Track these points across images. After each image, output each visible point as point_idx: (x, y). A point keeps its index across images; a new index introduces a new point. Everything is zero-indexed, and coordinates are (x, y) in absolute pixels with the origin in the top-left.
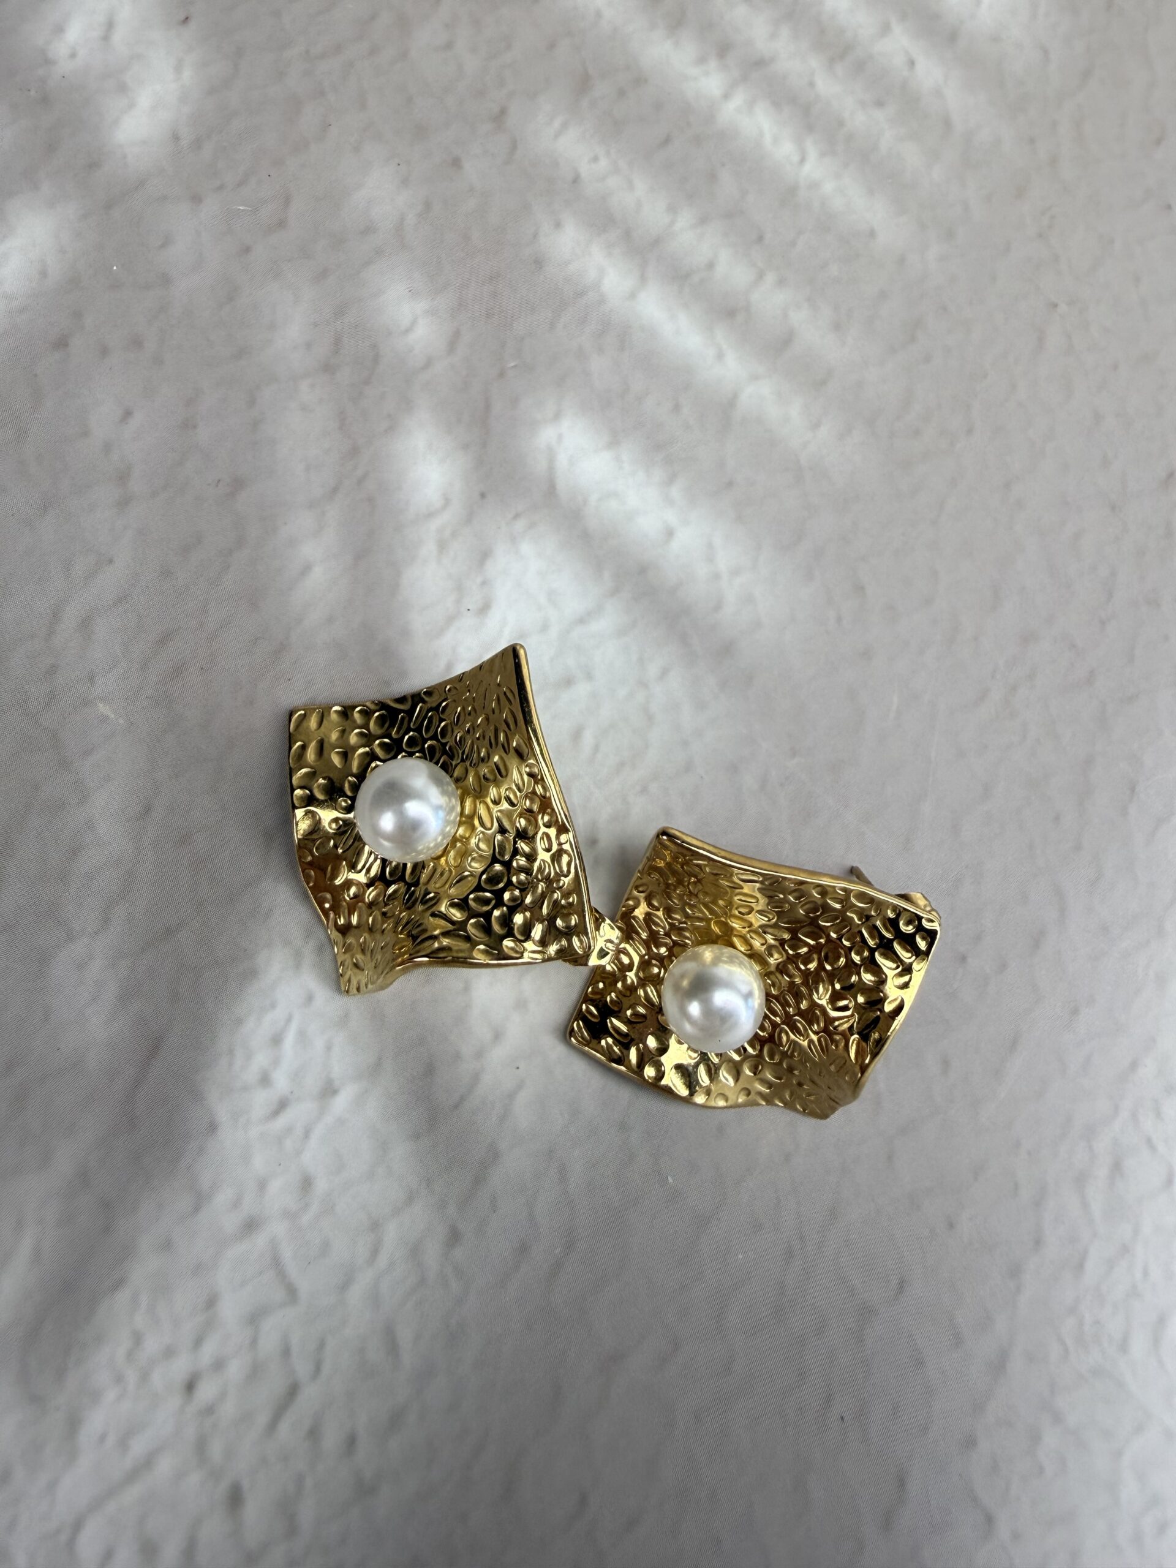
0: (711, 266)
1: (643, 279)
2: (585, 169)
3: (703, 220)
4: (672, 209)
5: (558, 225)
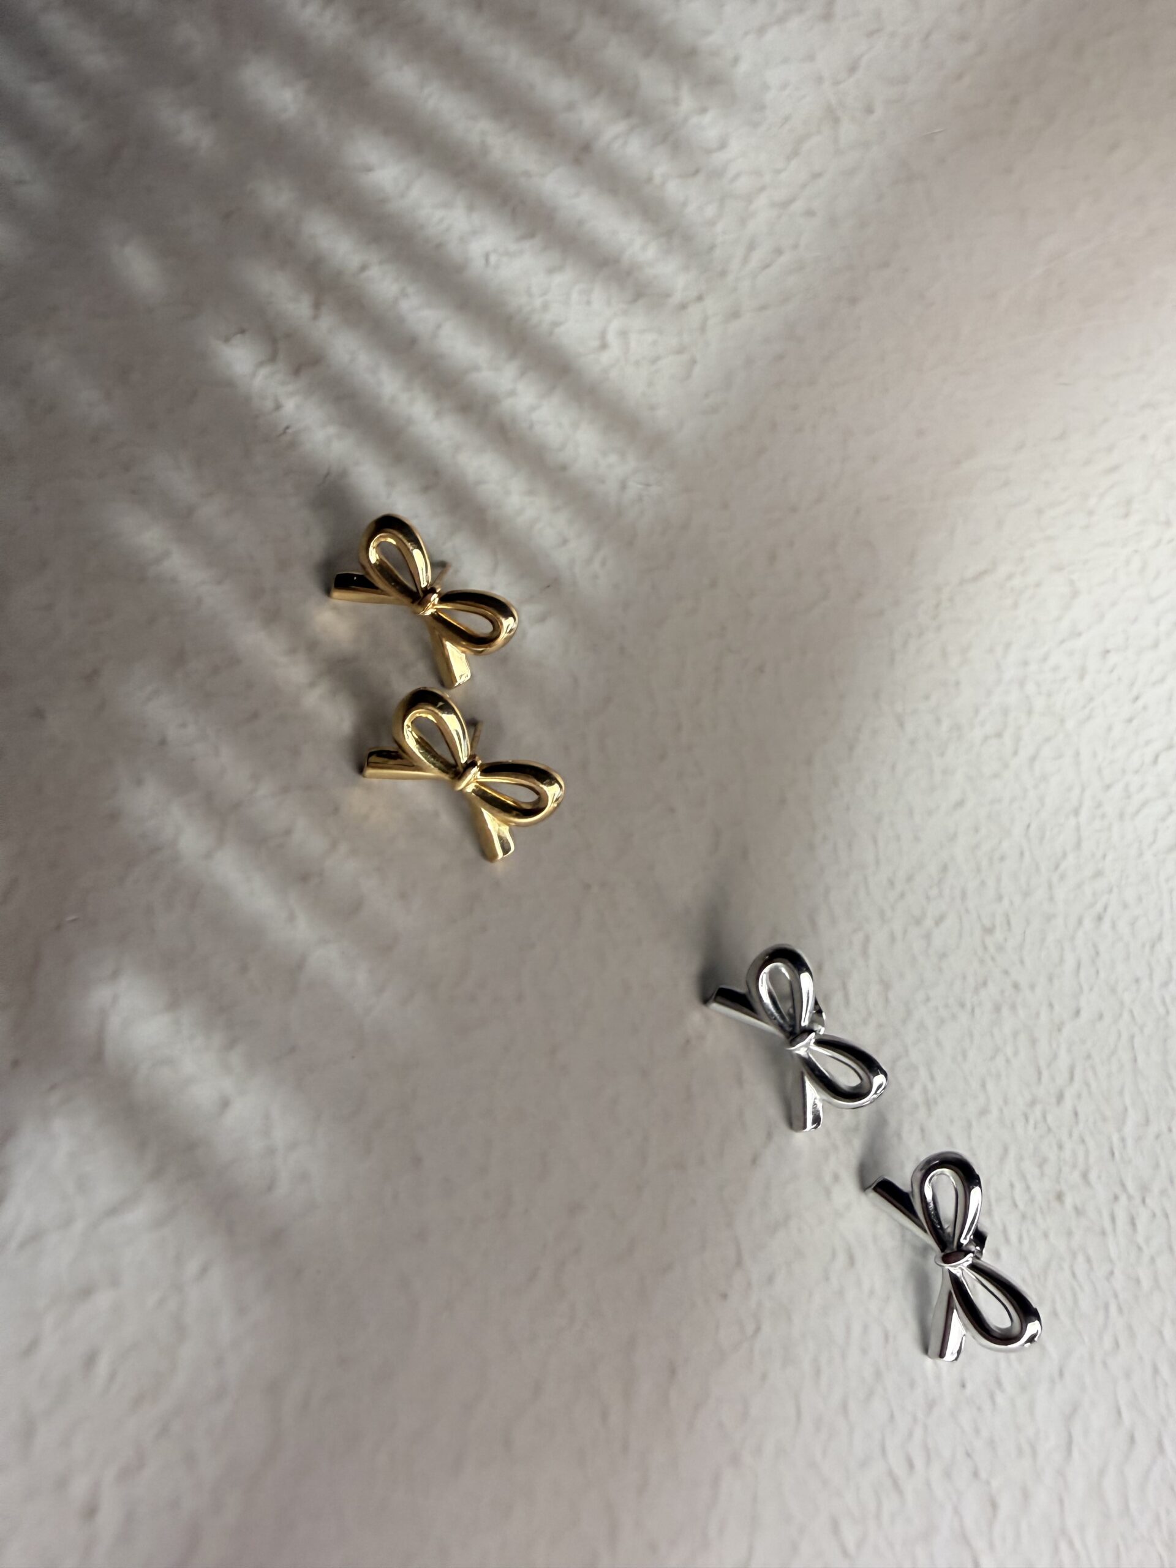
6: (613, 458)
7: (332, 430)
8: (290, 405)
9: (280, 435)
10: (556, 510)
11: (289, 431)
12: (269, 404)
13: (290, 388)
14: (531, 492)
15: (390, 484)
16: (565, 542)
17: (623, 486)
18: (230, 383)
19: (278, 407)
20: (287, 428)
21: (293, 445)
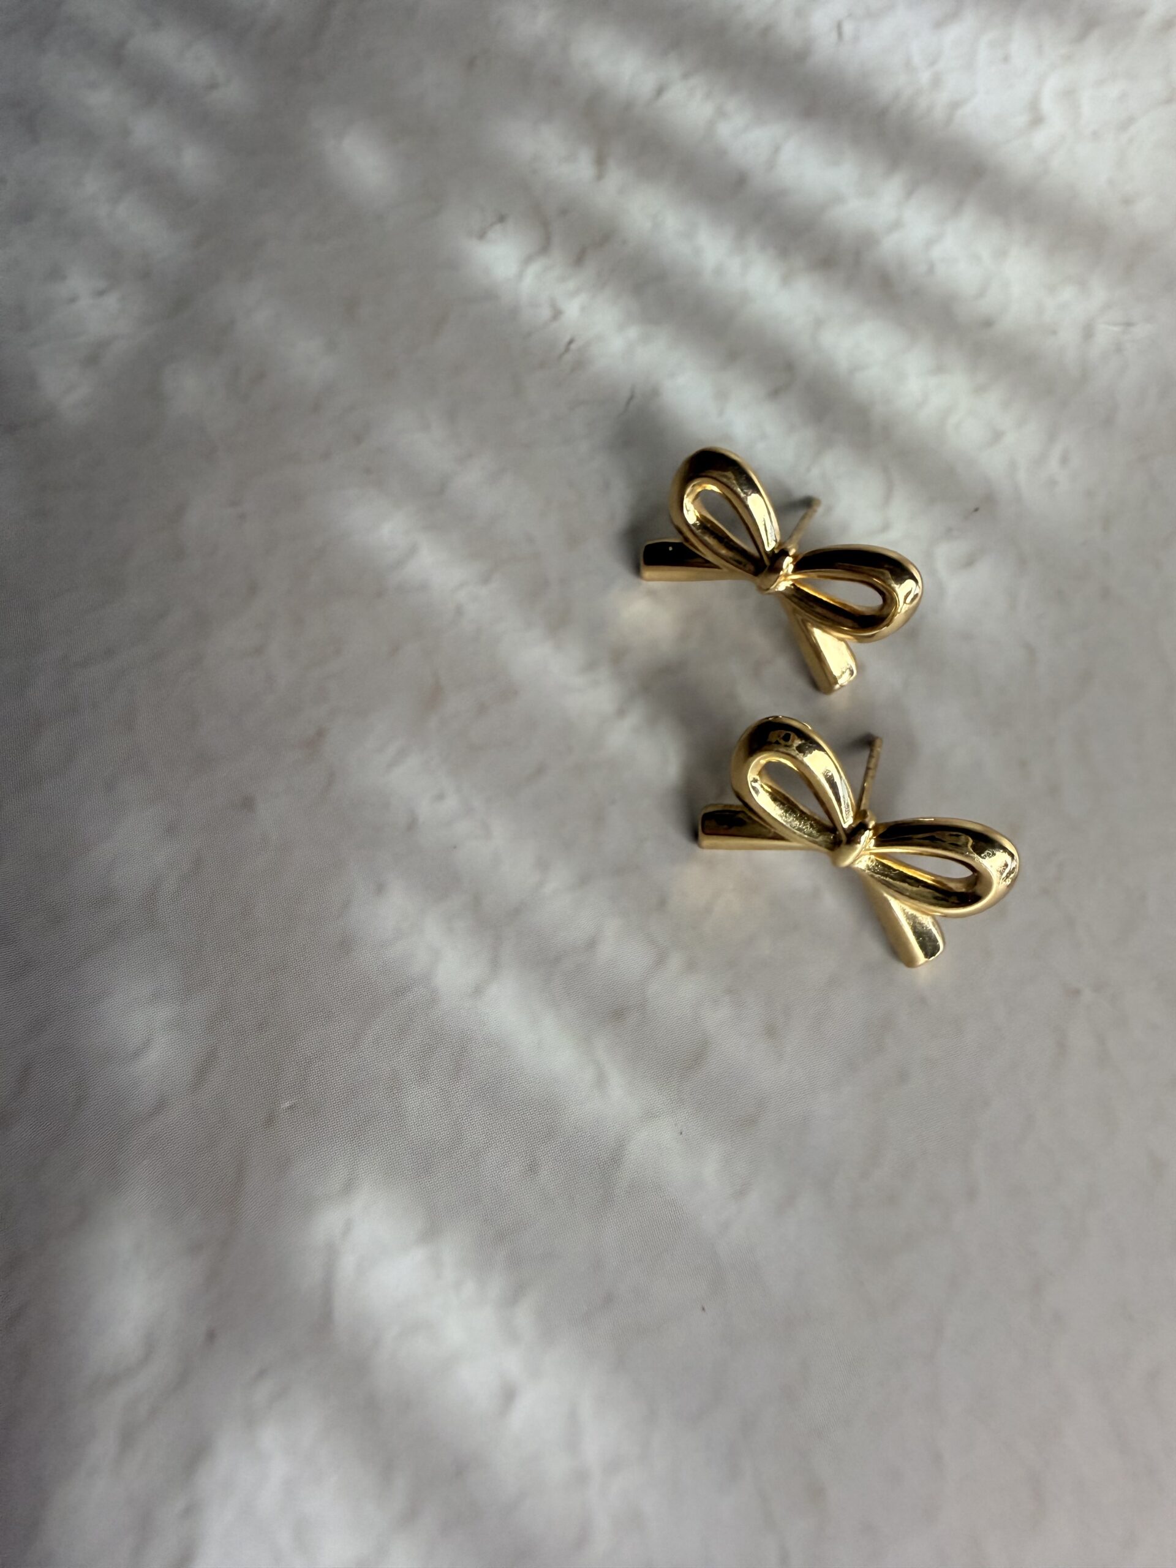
0: (591, 944)
1: (495, 964)
2: (425, 809)
3: (584, 880)
4: (543, 865)
5: (380, 889)
6: (1068, 293)
7: (633, 332)
8: (572, 309)
9: (561, 356)
10: (980, 390)
11: (573, 346)
12: (546, 313)
13: (571, 285)
14: (939, 369)
15: (722, 396)
16: (997, 436)
17: (1088, 332)
18: (490, 295)
19: (557, 314)
20: (571, 342)
21: (580, 364)
